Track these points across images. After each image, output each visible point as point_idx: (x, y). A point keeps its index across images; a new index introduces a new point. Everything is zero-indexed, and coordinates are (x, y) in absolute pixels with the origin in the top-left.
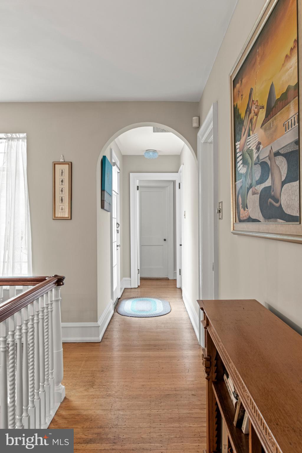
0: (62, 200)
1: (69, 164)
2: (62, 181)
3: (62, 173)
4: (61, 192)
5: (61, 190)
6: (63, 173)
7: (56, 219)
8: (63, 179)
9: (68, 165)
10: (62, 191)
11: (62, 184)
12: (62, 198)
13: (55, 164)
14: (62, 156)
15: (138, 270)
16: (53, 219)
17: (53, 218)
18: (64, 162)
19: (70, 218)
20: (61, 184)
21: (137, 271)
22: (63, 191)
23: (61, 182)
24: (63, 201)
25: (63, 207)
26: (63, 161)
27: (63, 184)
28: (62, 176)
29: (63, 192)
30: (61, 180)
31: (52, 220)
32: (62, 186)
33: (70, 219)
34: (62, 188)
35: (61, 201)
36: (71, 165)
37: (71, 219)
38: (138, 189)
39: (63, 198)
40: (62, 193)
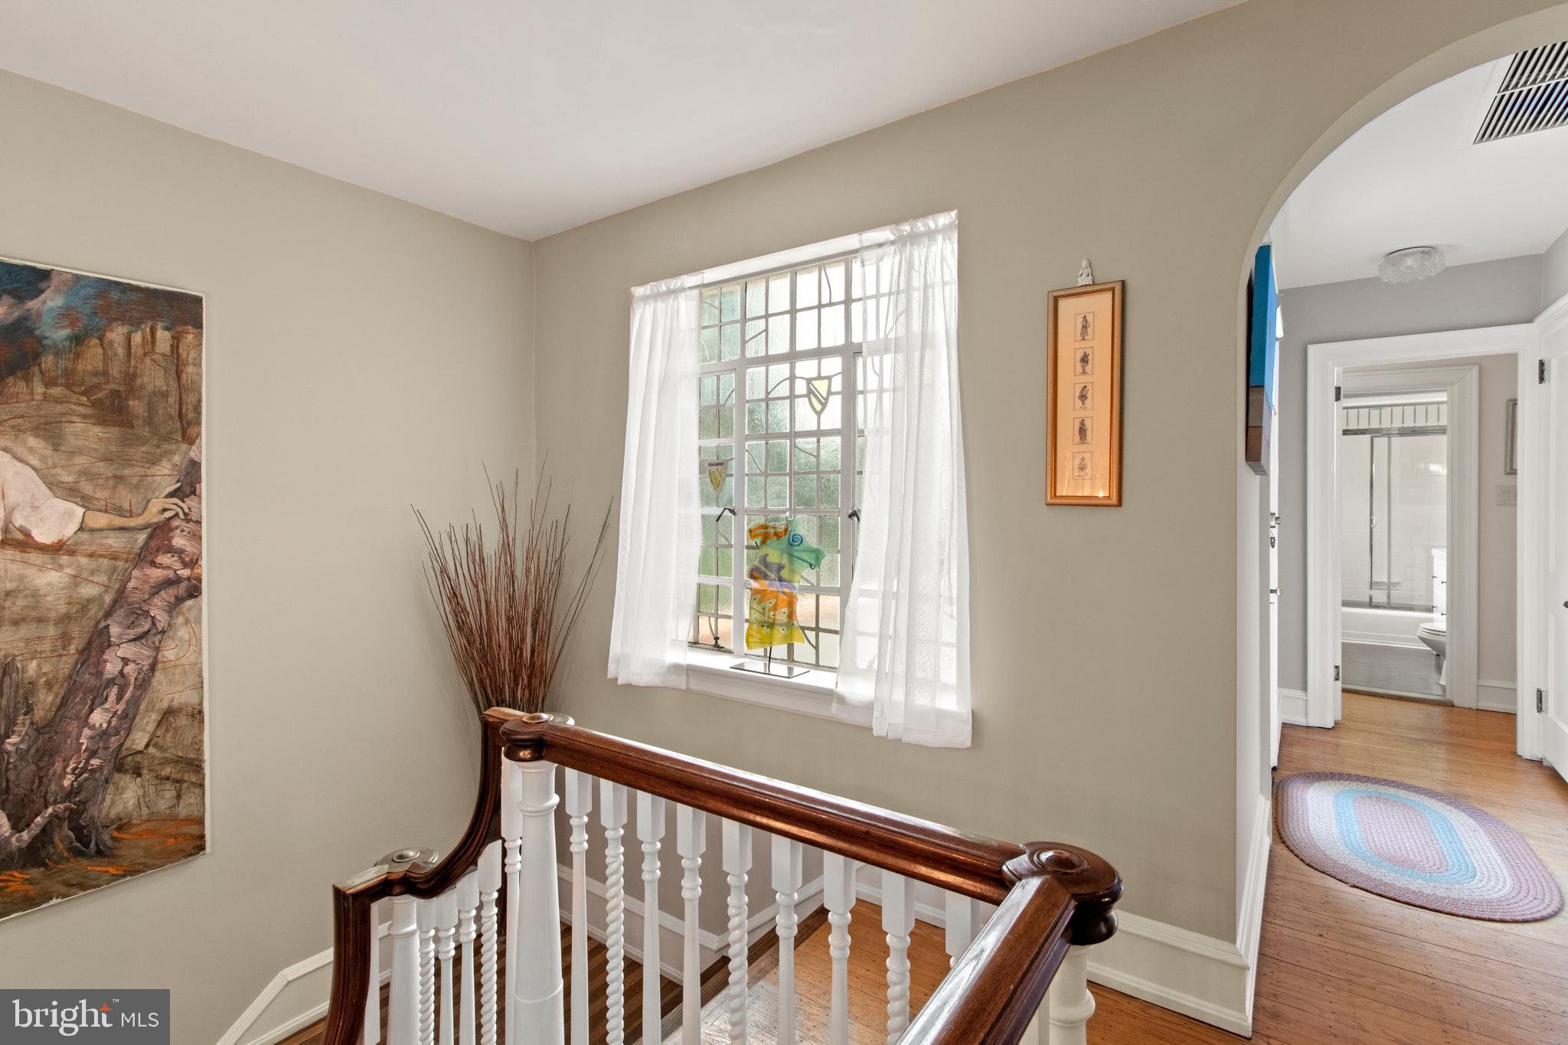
0: (1082, 431)
1: (1113, 290)
2: (1085, 360)
3: (1085, 327)
4: (1079, 403)
5: (1078, 394)
6: (1090, 330)
7: (1058, 503)
8: (1089, 352)
9: (1109, 295)
10: (1083, 397)
11: (1084, 372)
12: (1082, 423)
13: (1056, 299)
14: (1084, 263)
15: (1337, 667)
16: (1047, 504)
17: (1049, 500)
18: (1093, 284)
19: (1114, 500)
20: (1079, 369)
21: (1332, 673)
22: (1089, 395)
23: (1079, 365)
24: (1089, 433)
25: (1087, 456)
26: (1088, 281)
27: (1088, 368)
28: (1083, 339)
29: (1088, 402)
30: (1080, 354)
31: (1045, 506)
32: (1084, 379)
33: (1115, 506)
34: (1086, 387)
35: (1077, 437)
36: (1121, 293)
37: (1120, 504)
38: (1338, 398)
39: (1088, 423)
40: (1083, 404)
